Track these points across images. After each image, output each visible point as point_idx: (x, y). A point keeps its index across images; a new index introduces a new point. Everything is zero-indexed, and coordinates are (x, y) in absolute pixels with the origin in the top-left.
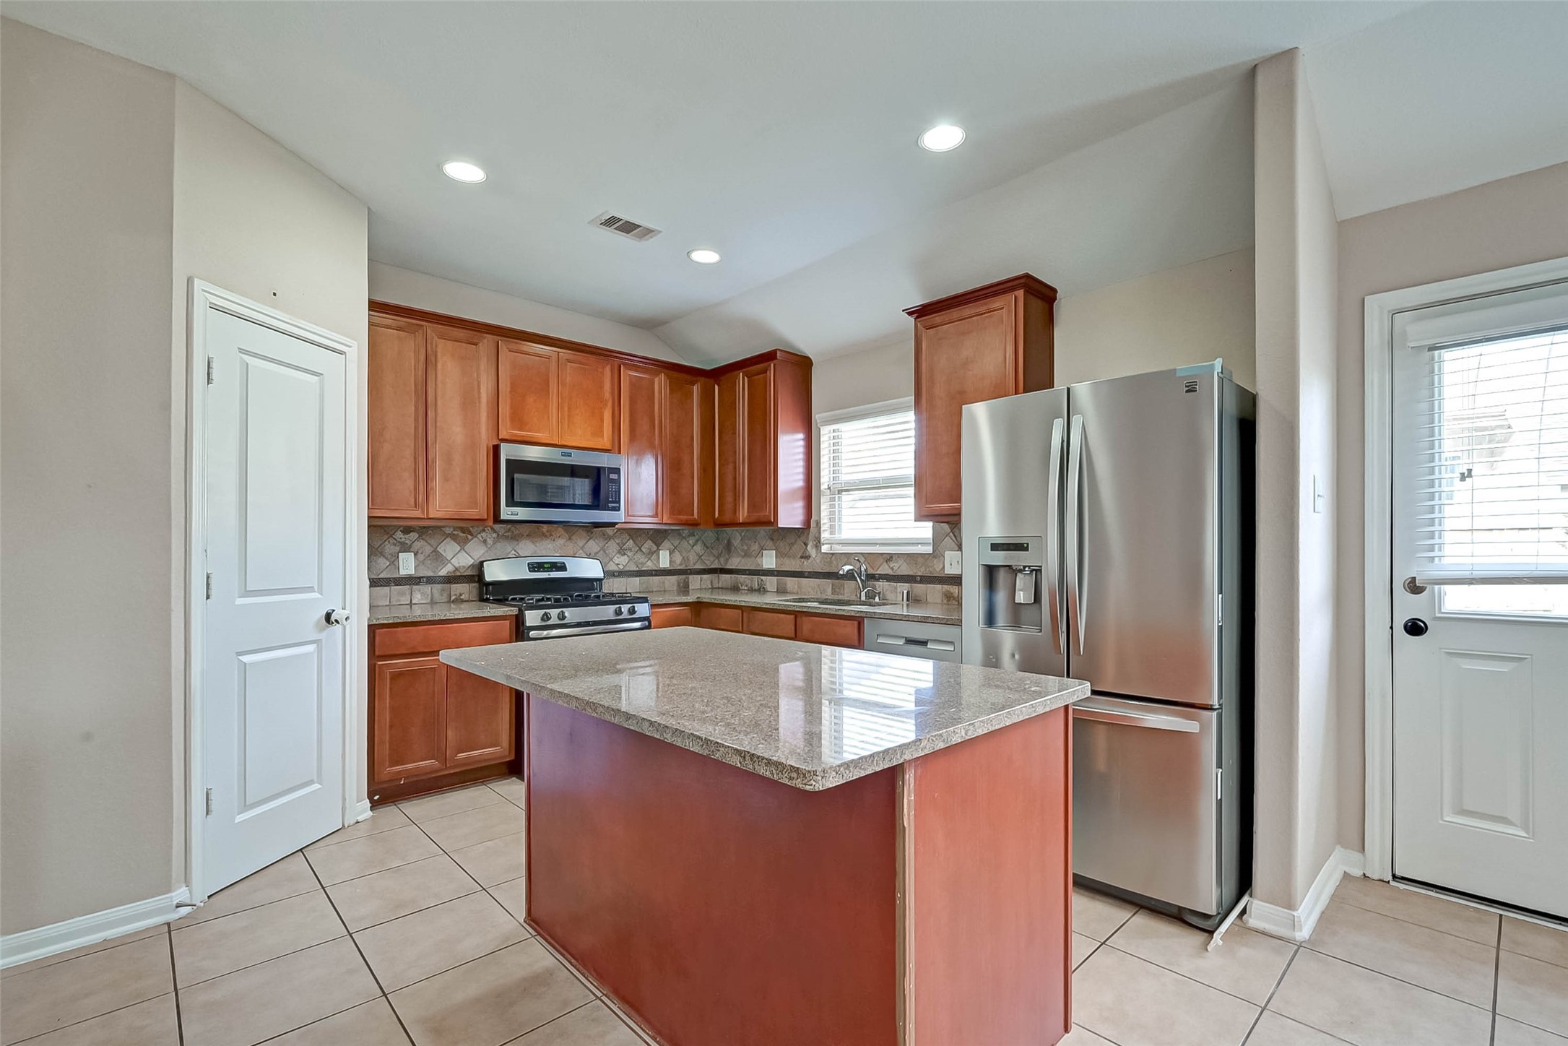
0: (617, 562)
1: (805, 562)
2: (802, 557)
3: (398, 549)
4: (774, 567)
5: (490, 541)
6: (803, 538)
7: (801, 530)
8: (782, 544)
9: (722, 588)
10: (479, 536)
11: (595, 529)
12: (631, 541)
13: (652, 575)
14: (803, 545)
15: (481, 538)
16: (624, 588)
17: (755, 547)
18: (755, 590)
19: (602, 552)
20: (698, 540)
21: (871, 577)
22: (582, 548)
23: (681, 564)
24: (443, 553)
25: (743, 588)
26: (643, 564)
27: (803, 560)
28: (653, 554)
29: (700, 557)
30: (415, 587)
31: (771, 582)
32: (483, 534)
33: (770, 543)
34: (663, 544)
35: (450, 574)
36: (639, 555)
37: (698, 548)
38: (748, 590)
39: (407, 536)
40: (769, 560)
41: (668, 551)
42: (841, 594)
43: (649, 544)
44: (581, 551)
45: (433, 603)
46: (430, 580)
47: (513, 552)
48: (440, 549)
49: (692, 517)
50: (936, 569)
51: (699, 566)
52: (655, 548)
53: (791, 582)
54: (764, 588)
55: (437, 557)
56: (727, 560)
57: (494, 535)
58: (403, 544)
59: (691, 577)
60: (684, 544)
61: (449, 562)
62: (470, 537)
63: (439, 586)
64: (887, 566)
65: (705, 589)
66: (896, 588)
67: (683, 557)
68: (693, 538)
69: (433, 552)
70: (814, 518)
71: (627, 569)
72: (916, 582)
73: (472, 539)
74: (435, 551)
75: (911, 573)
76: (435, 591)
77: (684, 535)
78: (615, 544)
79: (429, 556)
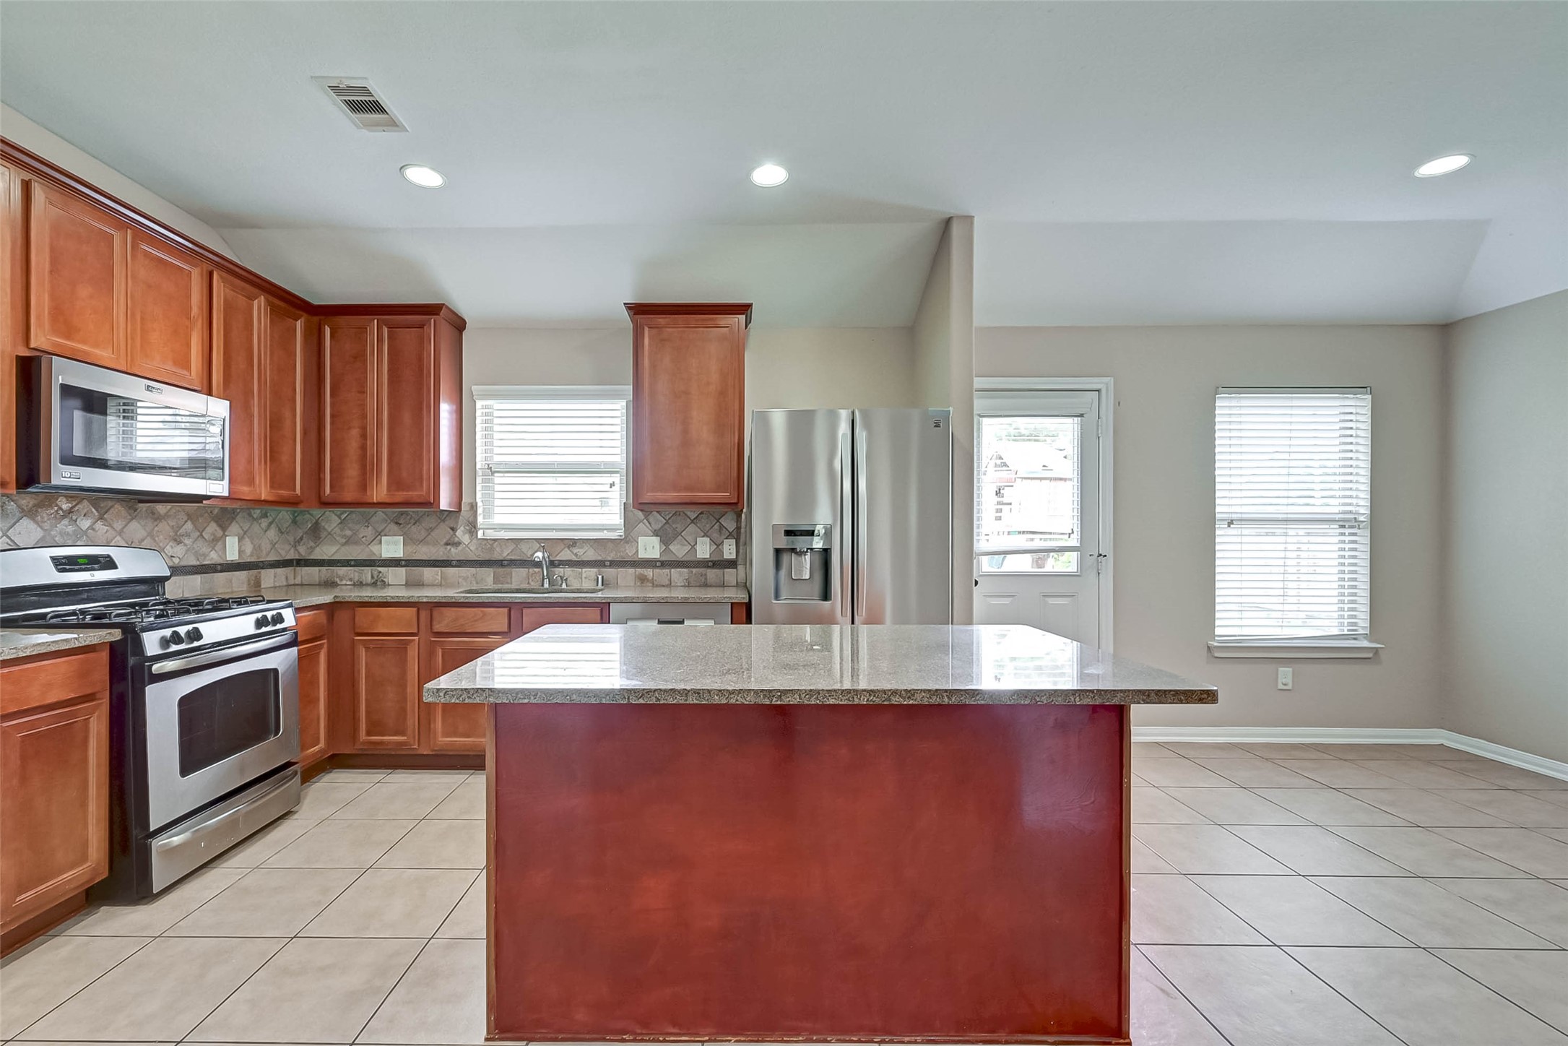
0: (170, 554)
1: (452, 549)
2: (447, 544)
4: (402, 556)
6: (450, 522)
7: (446, 513)
8: (414, 529)
9: (302, 585)
11: (140, 505)
12: (189, 522)
13: (216, 571)
14: (449, 529)
16: (180, 591)
17: (369, 532)
18: (367, 585)
19: (149, 538)
20: (271, 523)
21: (553, 564)
22: (120, 533)
23: (252, 555)
25: (344, 582)
26: (205, 555)
27: (449, 547)
28: (218, 541)
29: (274, 546)
31: (396, 576)
33: (393, 527)
34: (230, 528)
36: (200, 543)
37: (272, 533)
38: (354, 585)
40: (392, 547)
41: (237, 537)
42: (508, 583)
43: (212, 528)
44: (118, 538)
49: (293, 493)
50: (629, 553)
51: (272, 557)
52: (220, 533)
53: (429, 573)
54: (383, 581)
56: (312, 549)
59: (263, 572)
60: (256, 528)
64: (568, 551)
65: (279, 587)
66: (581, 574)
67: (254, 546)
68: (266, 520)
70: (466, 500)
71: (184, 563)
72: (605, 566)
75: (600, 558)
77: (255, 516)
78: (167, 528)
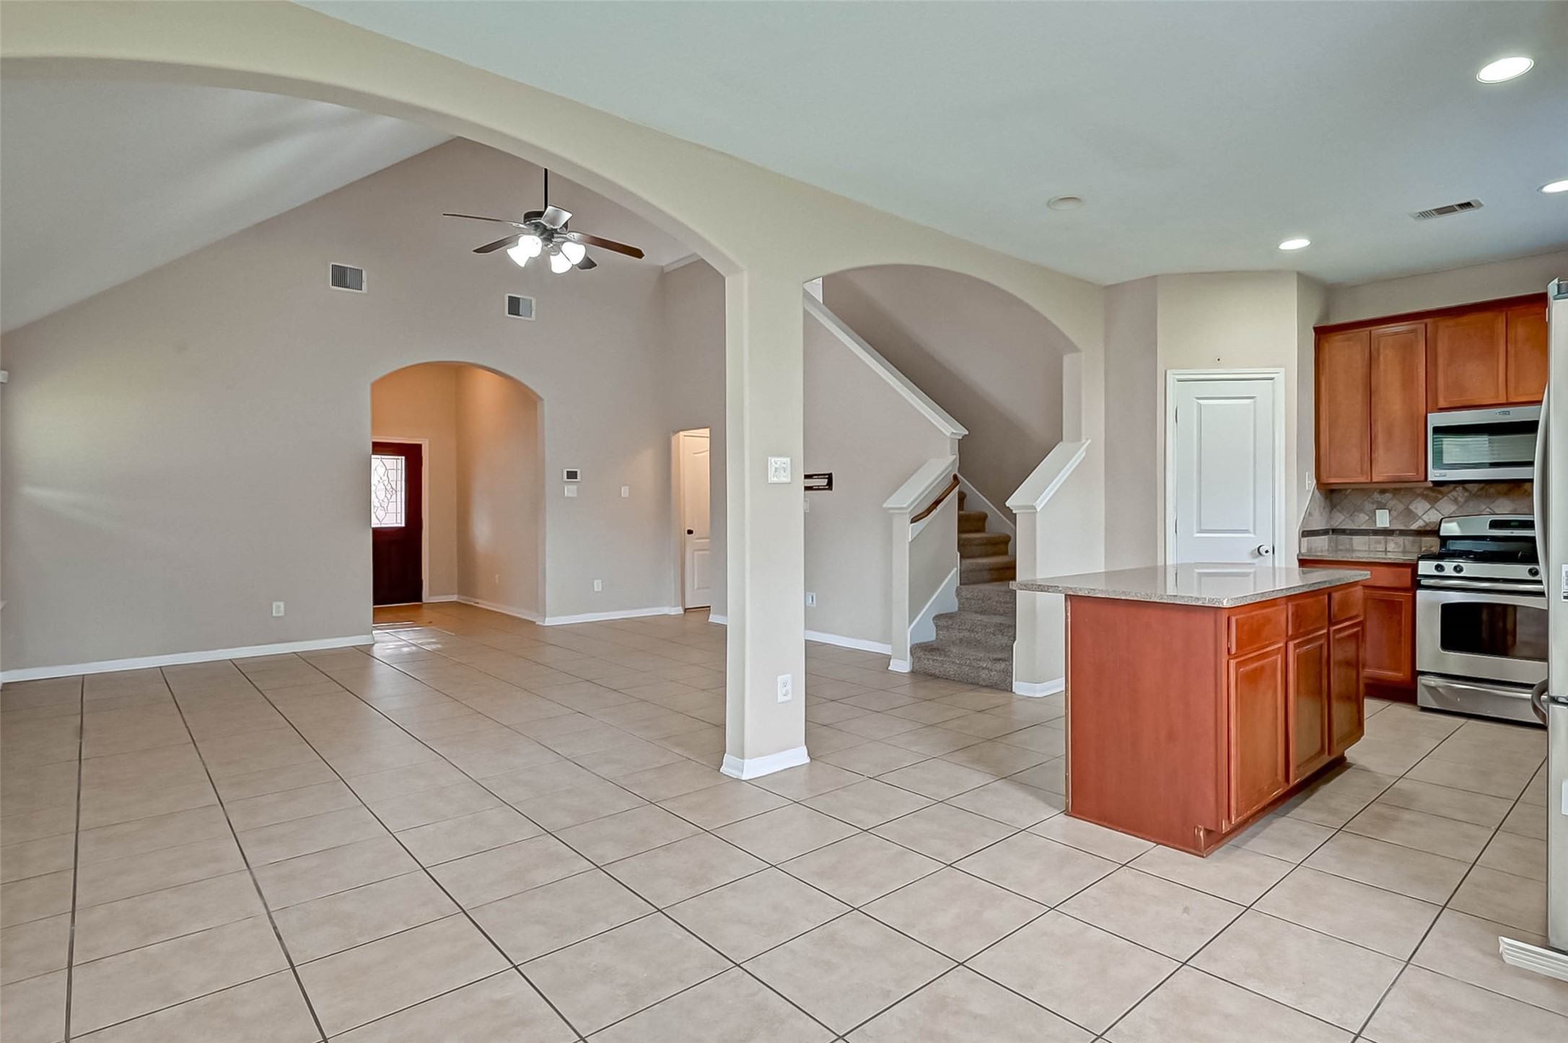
3: (1375, 507)
5: (1461, 500)
10: (1449, 495)
15: (1451, 497)
24: (1414, 510)
30: (1389, 538)
32: (1454, 493)
35: (1420, 529)
39: (1383, 496)
45: (1404, 552)
46: (1403, 533)
47: (1488, 510)
48: (1412, 507)
55: (1410, 515)
57: (1466, 494)
58: (1379, 503)
61: (1420, 518)
62: (1440, 496)
63: (1411, 538)
69: (1405, 509)
73: (1442, 498)
74: (1407, 508)
76: (1406, 542)
79: (1401, 513)
